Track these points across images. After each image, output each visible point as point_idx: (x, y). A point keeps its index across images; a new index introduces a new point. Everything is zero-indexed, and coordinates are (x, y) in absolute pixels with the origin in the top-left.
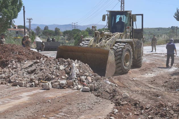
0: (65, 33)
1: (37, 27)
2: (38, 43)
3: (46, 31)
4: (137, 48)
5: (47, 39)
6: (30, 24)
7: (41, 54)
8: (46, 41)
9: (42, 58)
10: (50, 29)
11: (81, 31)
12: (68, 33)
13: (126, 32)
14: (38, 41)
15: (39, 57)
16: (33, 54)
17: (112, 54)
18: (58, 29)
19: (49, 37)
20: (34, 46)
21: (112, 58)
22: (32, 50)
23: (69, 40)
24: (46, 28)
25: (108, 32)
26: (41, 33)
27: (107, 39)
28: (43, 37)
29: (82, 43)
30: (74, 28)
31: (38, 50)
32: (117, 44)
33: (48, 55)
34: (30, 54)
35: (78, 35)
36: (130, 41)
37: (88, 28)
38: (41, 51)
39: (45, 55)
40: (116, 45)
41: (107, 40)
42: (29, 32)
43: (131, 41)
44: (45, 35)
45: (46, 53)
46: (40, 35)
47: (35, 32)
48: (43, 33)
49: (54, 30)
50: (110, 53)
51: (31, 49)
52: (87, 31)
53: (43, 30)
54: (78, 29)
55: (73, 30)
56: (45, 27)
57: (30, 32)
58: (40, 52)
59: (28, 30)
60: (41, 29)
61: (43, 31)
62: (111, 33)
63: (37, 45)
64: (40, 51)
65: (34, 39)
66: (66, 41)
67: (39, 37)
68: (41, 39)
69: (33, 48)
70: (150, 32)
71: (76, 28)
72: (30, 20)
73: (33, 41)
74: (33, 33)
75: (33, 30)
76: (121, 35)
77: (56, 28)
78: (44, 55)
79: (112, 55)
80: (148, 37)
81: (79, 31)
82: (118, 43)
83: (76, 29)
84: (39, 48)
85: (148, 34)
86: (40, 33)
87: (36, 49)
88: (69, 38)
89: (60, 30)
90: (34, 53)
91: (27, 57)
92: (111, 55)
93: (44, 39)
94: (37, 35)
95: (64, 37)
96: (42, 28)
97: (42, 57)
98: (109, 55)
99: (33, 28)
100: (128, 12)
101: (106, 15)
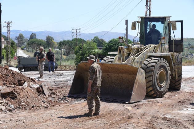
0: (62, 44)
1: (20, 34)
2: (20, 59)
3: (32, 40)
4: (177, 64)
5: (34, 53)
6: (8, 30)
7: (25, 77)
8: (33, 55)
9: (26, 82)
10: (39, 37)
11: (85, 41)
12: (66, 45)
13: (161, 43)
14: (20, 55)
15: (21, 80)
16: (13, 76)
17: (142, 73)
18: (51, 37)
19: (37, 51)
20: (14, 63)
21: (142, 78)
22: (12, 70)
23: (67, 55)
24: (33, 36)
25: (138, 44)
26: (26, 44)
27: (137, 54)
28: (28, 50)
29: (104, 60)
30: (76, 37)
31: (20, 69)
33: (35, 77)
34: (8, 75)
35: (80, 48)
36: (166, 55)
37: (95, 37)
38: (25, 71)
39: (31, 78)
42: (7, 42)
43: (168, 55)
44: (31, 47)
45: (33, 75)
46: (24, 46)
47: (16, 42)
48: (28, 44)
49: (44, 39)
50: (139, 71)
51: (10, 68)
52: (94, 41)
53: (28, 39)
54: (82, 38)
55: (73, 40)
56: (30, 35)
57: (9, 42)
58: (23, 73)
59: (6, 39)
60: (25, 38)
61: (29, 41)
62: (142, 45)
63: (19, 62)
64: (23, 70)
65: (15, 53)
66: (62, 55)
67: (22, 49)
68: (25, 53)
69: (12, 66)
70: (189, 44)
71: (79, 37)
72: (8, 23)
73: (13, 55)
74: (13, 44)
75: (13, 40)
76: (155, 47)
77: (49, 37)
78: (29, 78)
79: (142, 75)
80: (187, 52)
81: (81, 41)
83: (78, 39)
84: (21, 66)
85: (187, 48)
86: (23, 43)
87: (17, 68)
88: (68, 51)
89: (53, 39)
90: (13, 74)
91: (4, 80)
92: (140, 74)
93: (29, 53)
94: (20, 47)
95: (60, 49)
96: (27, 37)
97: (26, 80)
98: (138, 72)
99: (13, 37)
100: (166, 18)
101: (137, 22)
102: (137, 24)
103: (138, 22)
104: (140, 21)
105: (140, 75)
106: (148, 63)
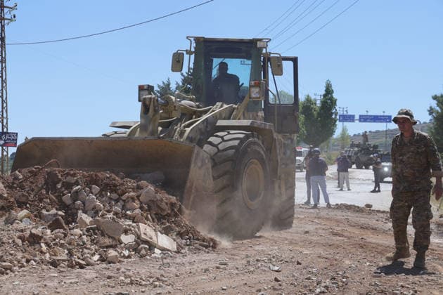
13: (250, 98)
17: (203, 161)
21: (205, 175)
27: (186, 123)
32: (217, 136)
40: (211, 139)
41: (185, 127)
50: (196, 159)
62: (201, 105)
76: (234, 109)
79: (204, 167)
82: (218, 134)
92: (199, 164)
98: (193, 160)
100: (258, 43)
101: (185, 52)
102: (186, 57)
103: (189, 52)
104: (193, 50)
105: (200, 168)
106: (220, 140)
